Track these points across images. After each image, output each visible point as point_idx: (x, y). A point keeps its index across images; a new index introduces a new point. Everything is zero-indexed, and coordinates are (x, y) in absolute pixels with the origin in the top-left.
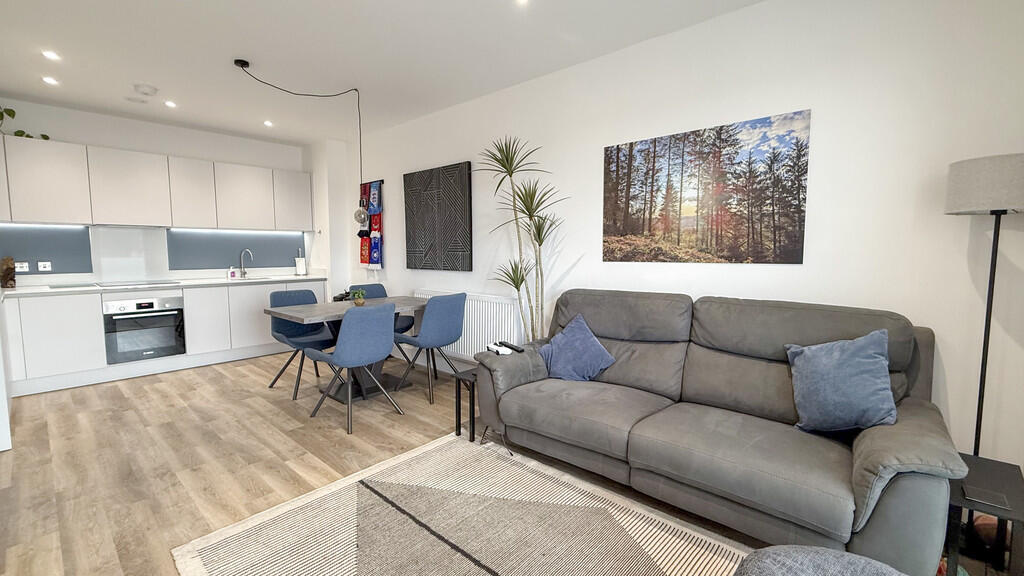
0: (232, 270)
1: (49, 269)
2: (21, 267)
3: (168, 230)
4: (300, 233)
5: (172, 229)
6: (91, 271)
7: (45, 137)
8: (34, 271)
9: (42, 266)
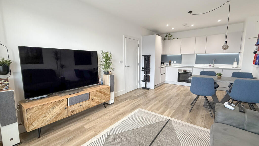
0: (210, 64)
1: (175, 63)
2: (172, 62)
3: (196, 54)
4: (238, 53)
5: (197, 54)
6: (181, 63)
7: (177, 38)
8: (173, 63)
9: (175, 62)
